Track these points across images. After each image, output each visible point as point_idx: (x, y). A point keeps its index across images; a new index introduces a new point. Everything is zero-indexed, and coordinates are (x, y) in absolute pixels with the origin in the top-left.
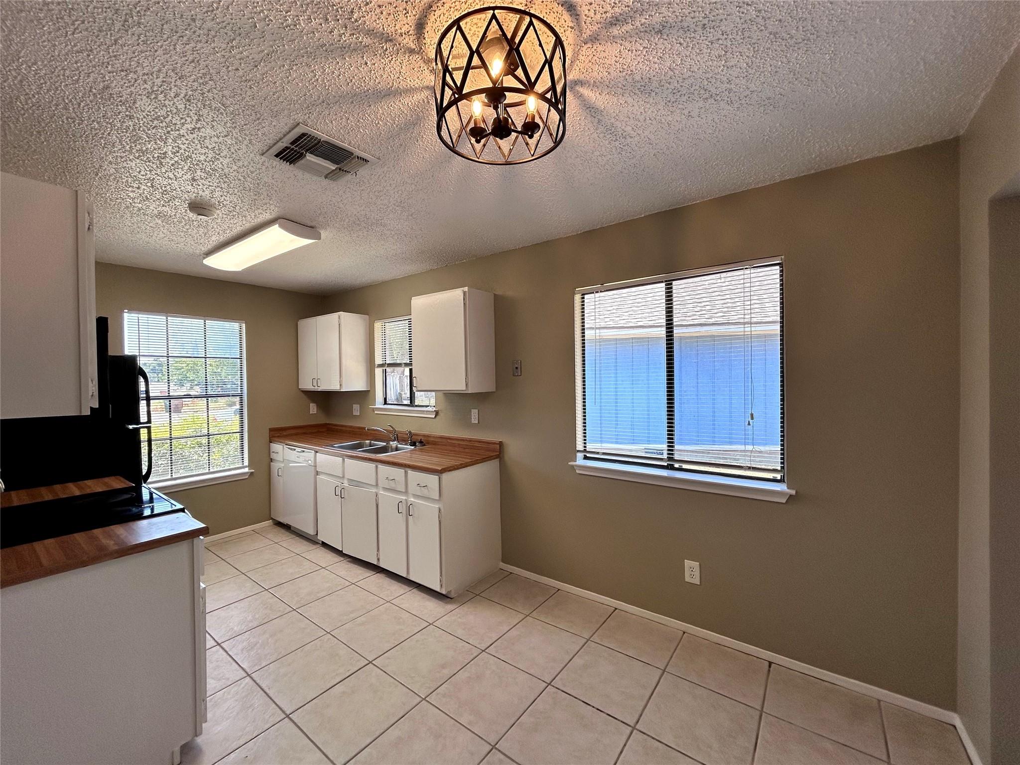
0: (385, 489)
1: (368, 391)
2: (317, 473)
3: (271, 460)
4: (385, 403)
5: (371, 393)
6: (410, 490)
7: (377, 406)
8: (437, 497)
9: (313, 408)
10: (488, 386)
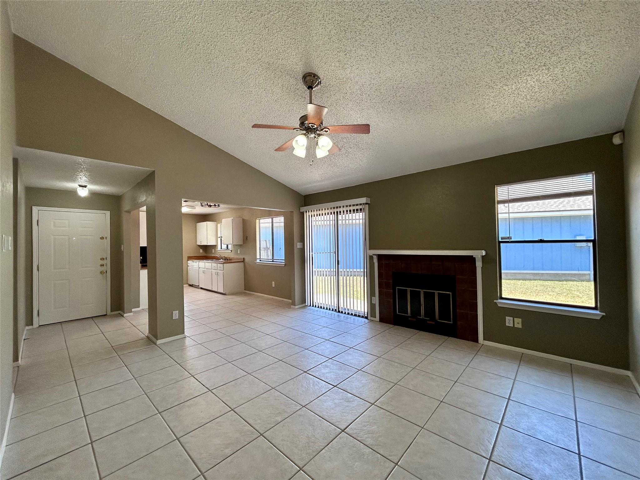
0: (214, 269)
1: (216, 245)
2: (199, 268)
3: (188, 266)
4: (221, 249)
5: (217, 246)
6: (218, 269)
7: (218, 249)
8: (222, 270)
9: (201, 251)
10: (241, 243)
